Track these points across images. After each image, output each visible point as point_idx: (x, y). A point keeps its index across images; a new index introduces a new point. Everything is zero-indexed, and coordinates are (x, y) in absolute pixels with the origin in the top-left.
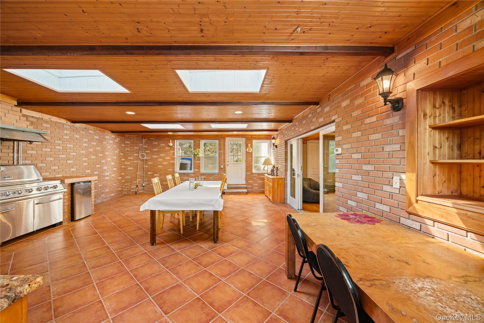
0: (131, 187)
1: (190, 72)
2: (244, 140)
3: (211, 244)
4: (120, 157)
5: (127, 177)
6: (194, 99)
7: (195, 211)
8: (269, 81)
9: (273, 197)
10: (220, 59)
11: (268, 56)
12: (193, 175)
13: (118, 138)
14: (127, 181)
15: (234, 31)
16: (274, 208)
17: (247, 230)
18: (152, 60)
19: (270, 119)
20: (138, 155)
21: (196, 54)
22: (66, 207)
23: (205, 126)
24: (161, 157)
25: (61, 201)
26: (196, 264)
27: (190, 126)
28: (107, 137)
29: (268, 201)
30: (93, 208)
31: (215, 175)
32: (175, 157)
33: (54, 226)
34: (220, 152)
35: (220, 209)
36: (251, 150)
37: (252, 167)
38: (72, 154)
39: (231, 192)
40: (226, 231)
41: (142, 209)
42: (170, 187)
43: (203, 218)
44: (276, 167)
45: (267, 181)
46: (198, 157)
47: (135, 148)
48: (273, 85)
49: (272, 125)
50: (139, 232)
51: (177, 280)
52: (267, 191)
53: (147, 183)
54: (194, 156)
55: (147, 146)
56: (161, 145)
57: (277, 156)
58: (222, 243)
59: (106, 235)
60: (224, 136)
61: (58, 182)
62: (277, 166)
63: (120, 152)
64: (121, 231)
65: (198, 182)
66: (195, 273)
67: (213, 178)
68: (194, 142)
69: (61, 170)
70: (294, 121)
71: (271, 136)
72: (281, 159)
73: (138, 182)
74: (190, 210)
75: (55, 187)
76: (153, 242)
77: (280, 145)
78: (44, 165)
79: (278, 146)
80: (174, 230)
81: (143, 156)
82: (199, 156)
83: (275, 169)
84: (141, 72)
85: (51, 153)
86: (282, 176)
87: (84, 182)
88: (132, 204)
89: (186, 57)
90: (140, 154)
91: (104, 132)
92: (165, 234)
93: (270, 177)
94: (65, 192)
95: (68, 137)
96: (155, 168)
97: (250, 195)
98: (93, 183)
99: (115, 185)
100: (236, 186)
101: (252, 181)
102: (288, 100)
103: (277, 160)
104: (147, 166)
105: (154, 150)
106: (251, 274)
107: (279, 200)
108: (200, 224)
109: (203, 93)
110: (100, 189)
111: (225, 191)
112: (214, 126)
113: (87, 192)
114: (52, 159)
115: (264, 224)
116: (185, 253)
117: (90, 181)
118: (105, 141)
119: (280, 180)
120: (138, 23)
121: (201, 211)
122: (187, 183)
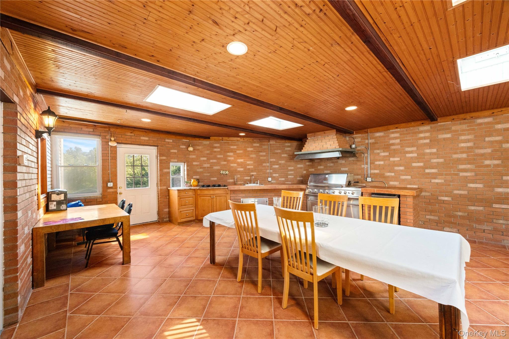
61: (356, 190)
75: (352, 193)
85: (400, 162)
95: (427, 141)
114: (402, 168)
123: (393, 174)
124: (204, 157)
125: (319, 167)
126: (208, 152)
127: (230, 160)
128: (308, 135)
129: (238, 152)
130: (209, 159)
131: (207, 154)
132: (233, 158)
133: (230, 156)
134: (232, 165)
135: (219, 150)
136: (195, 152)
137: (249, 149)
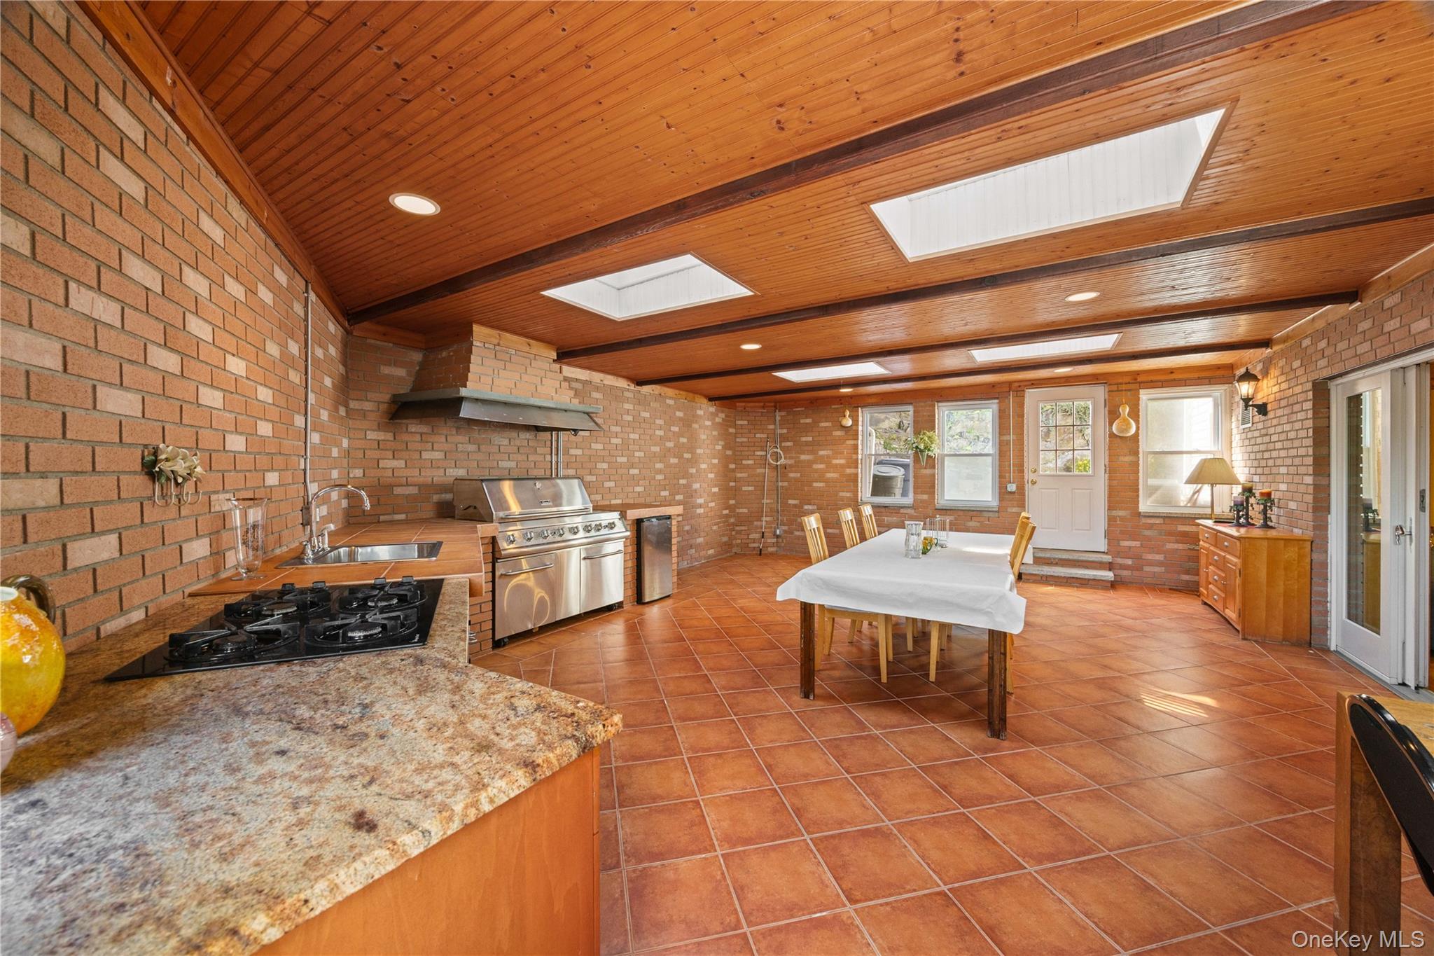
0: (751, 536)
1: (910, 200)
2: (1100, 392)
3: (982, 736)
4: (725, 461)
5: (741, 510)
6: (921, 280)
7: (923, 621)
8: (1236, 150)
9: (1241, 614)
10: (1020, 128)
11: (1235, 50)
12: (911, 511)
13: (722, 412)
14: (741, 520)
15: (1083, 12)
16: (1250, 659)
17: (1120, 719)
18: (809, 194)
19: (1230, 301)
20: (764, 453)
21: (938, 137)
22: (629, 572)
23: (952, 360)
24: (822, 460)
25: (620, 556)
26: (932, 787)
27: (902, 365)
28: (700, 412)
29: (1217, 627)
30: (675, 579)
31: (986, 514)
32: (860, 457)
33: (610, 608)
34: (1005, 438)
35: (1015, 628)
36: (1130, 428)
37: (1137, 490)
38: (637, 454)
39: (1047, 576)
40: (1033, 706)
41: (780, 597)
42: (848, 545)
43: (950, 649)
44: (1262, 494)
45: (1212, 548)
46: (929, 457)
47: (758, 435)
48: (1255, 161)
49: (1241, 325)
50: (773, 656)
51: (878, 815)
52: (1211, 586)
53: (786, 528)
54: (916, 453)
55: (785, 431)
56: (822, 424)
57: (1263, 447)
58: (1021, 744)
59: (701, 647)
60: (1017, 384)
61: (614, 516)
62: (1266, 490)
63: (725, 447)
64: (731, 645)
65: (932, 534)
66: (930, 813)
67: (978, 524)
68: (915, 412)
69: (619, 490)
70: (1372, 291)
71: (1231, 367)
72: (1288, 462)
73: (764, 523)
74: (907, 618)
75: (611, 526)
76: (807, 689)
77: (1283, 403)
78: (594, 478)
79: (1269, 407)
80: (861, 667)
81: (776, 457)
82: (930, 453)
83: (1252, 500)
84: (781, 234)
85: (603, 453)
86: (1297, 532)
87: (659, 518)
88: (751, 580)
89: (904, 158)
90: (770, 451)
91: (693, 400)
92: (836, 673)
93: (1232, 531)
94: (626, 538)
95: (630, 418)
96: (806, 488)
97: (1130, 593)
98: (674, 522)
99: (715, 528)
100: (1065, 556)
101: (1137, 544)
102: (1342, 206)
103: (1263, 463)
104: (786, 484)
105: (804, 439)
106: (1148, 887)
107: (1277, 629)
108: (941, 666)
109: (954, 255)
110: (687, 537)
111: (1024, 570)
112: (982, 356)
113: (664, 542)
114: (605, 466)
115: (1203, 714)
116: (896, 743)
117: (669, 517)
118: (696, 422)
119: (1285, 546)
120: (781, 105)
121: (943, 626)
122: (896, 536)
125: (426, 455)
128: (476, 328)
129: (230, 285)
137: (263, 292)
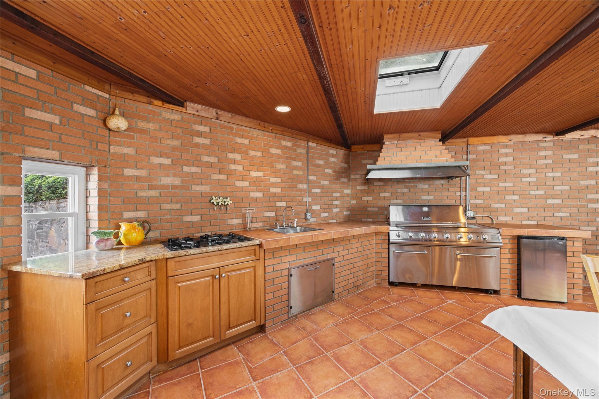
38: (558, 188)
69: (534, 214)
85: (513, 189)
95: (549, 162)
114: (516, 197)
123: (503, 206)
124: (162, 155)
125: (382, 195)
126: (176, 143)
127: (235, 170)
128: (385, 136)
129: (252, 153)
130: (177, 163)
131: (173, 148)
132: (240, 168)
133: (235, 162)
134: (239, 183)
135: (207, 141)
136: (132, 137)
137: (274, 151)
